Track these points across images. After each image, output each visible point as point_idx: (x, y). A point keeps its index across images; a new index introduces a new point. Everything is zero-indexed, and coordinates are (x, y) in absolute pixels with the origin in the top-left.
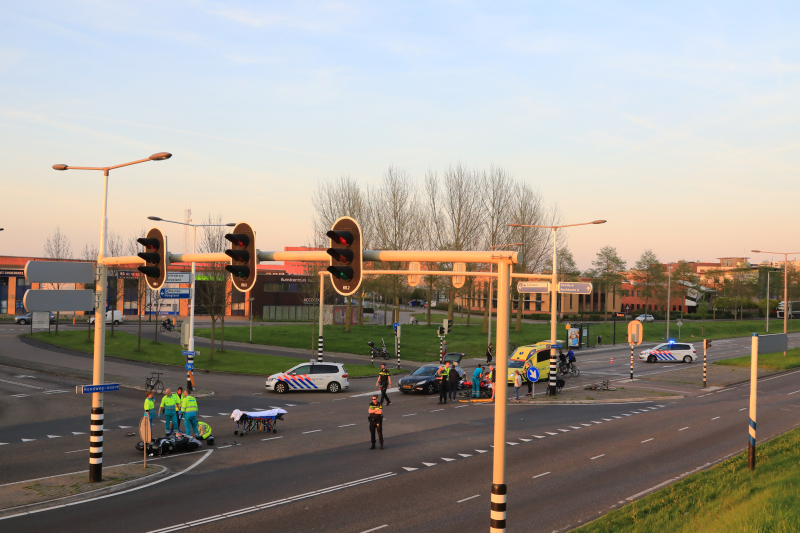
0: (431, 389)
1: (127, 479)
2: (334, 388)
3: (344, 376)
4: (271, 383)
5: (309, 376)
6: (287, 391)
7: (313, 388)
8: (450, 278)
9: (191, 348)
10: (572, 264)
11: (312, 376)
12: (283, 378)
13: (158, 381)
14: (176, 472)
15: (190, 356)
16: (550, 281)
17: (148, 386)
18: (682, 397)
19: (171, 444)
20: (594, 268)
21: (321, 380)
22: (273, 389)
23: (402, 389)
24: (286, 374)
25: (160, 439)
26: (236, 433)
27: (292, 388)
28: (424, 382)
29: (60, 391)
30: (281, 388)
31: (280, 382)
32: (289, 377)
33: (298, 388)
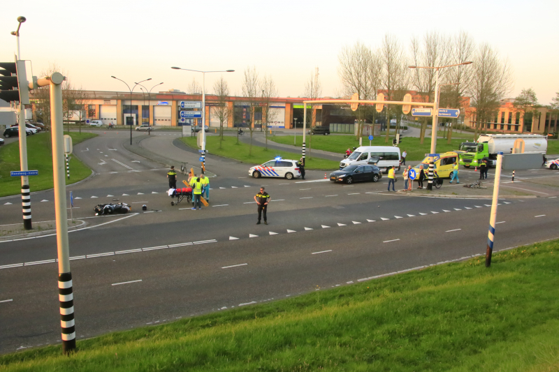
0: (350, 181)
2: (289, 177)
3: (296, 169)
4: (251, 171)
5: (273, 168)
6: (260, 177)
7: (276, 176)
8: (375, 105)
9: (203, 149)
10: (534, 99)
11: (275, 168)
12: (258, 169)
15: (202, 153)
16: (432, 107)
18: (535, 197)
19: (110, 208)
20: (553, 102)
21: (281, 171)
22: (251, 175)
23: (331, 180)
24: (260, 166)
25: (104, 205)
26: (172, 203)
27: (263, 175)
28: (344, 176)
30: (256, 175)
31: (256, 171)
32: (262, 168)
33: (267, 175)
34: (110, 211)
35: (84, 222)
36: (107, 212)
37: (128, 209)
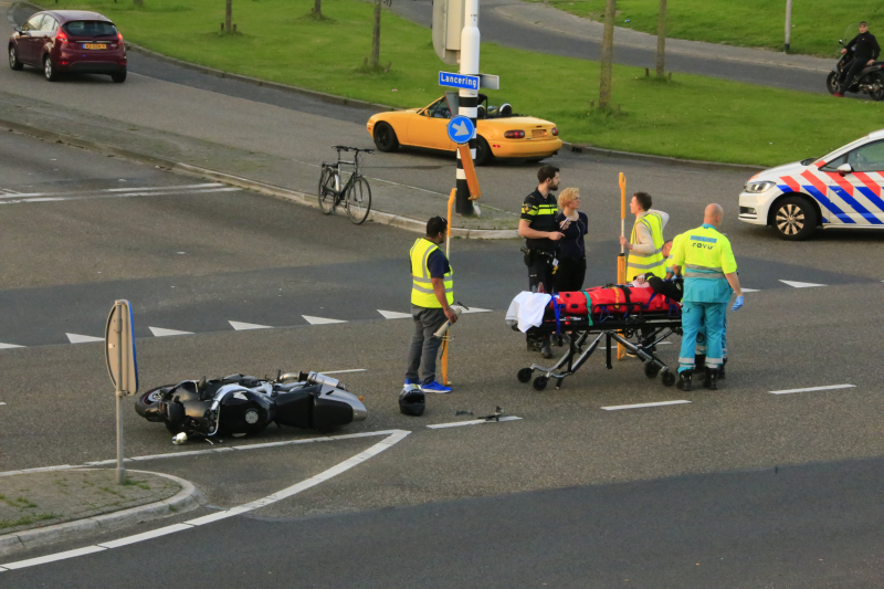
1: (27, 523)
4: (758, 198)
6: (814, 231)
9: (468, 64)
12: (802, 184)
13: (355, 178)
14: (227, 505)
15: (464, 93)
17: (325, 191)
19: (253, 402)
22: (761, 219)
24: (813, 168)
25: (218, 383)
26: (525, 375)
27: (833, 221)
29: (35, 197)
30: (791, 219)
31: (789, 196)
32: (826, 180)
33: (861, 222)
34: (252, 417)
35: (190, 489)
36: (234, 422)
37: (358, 406)
